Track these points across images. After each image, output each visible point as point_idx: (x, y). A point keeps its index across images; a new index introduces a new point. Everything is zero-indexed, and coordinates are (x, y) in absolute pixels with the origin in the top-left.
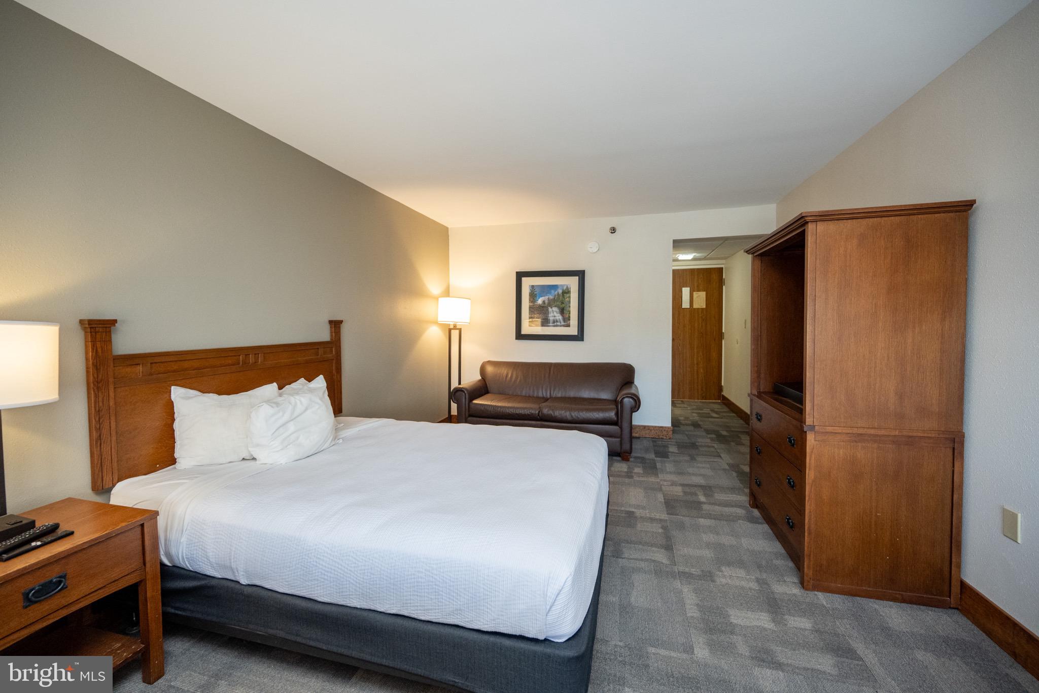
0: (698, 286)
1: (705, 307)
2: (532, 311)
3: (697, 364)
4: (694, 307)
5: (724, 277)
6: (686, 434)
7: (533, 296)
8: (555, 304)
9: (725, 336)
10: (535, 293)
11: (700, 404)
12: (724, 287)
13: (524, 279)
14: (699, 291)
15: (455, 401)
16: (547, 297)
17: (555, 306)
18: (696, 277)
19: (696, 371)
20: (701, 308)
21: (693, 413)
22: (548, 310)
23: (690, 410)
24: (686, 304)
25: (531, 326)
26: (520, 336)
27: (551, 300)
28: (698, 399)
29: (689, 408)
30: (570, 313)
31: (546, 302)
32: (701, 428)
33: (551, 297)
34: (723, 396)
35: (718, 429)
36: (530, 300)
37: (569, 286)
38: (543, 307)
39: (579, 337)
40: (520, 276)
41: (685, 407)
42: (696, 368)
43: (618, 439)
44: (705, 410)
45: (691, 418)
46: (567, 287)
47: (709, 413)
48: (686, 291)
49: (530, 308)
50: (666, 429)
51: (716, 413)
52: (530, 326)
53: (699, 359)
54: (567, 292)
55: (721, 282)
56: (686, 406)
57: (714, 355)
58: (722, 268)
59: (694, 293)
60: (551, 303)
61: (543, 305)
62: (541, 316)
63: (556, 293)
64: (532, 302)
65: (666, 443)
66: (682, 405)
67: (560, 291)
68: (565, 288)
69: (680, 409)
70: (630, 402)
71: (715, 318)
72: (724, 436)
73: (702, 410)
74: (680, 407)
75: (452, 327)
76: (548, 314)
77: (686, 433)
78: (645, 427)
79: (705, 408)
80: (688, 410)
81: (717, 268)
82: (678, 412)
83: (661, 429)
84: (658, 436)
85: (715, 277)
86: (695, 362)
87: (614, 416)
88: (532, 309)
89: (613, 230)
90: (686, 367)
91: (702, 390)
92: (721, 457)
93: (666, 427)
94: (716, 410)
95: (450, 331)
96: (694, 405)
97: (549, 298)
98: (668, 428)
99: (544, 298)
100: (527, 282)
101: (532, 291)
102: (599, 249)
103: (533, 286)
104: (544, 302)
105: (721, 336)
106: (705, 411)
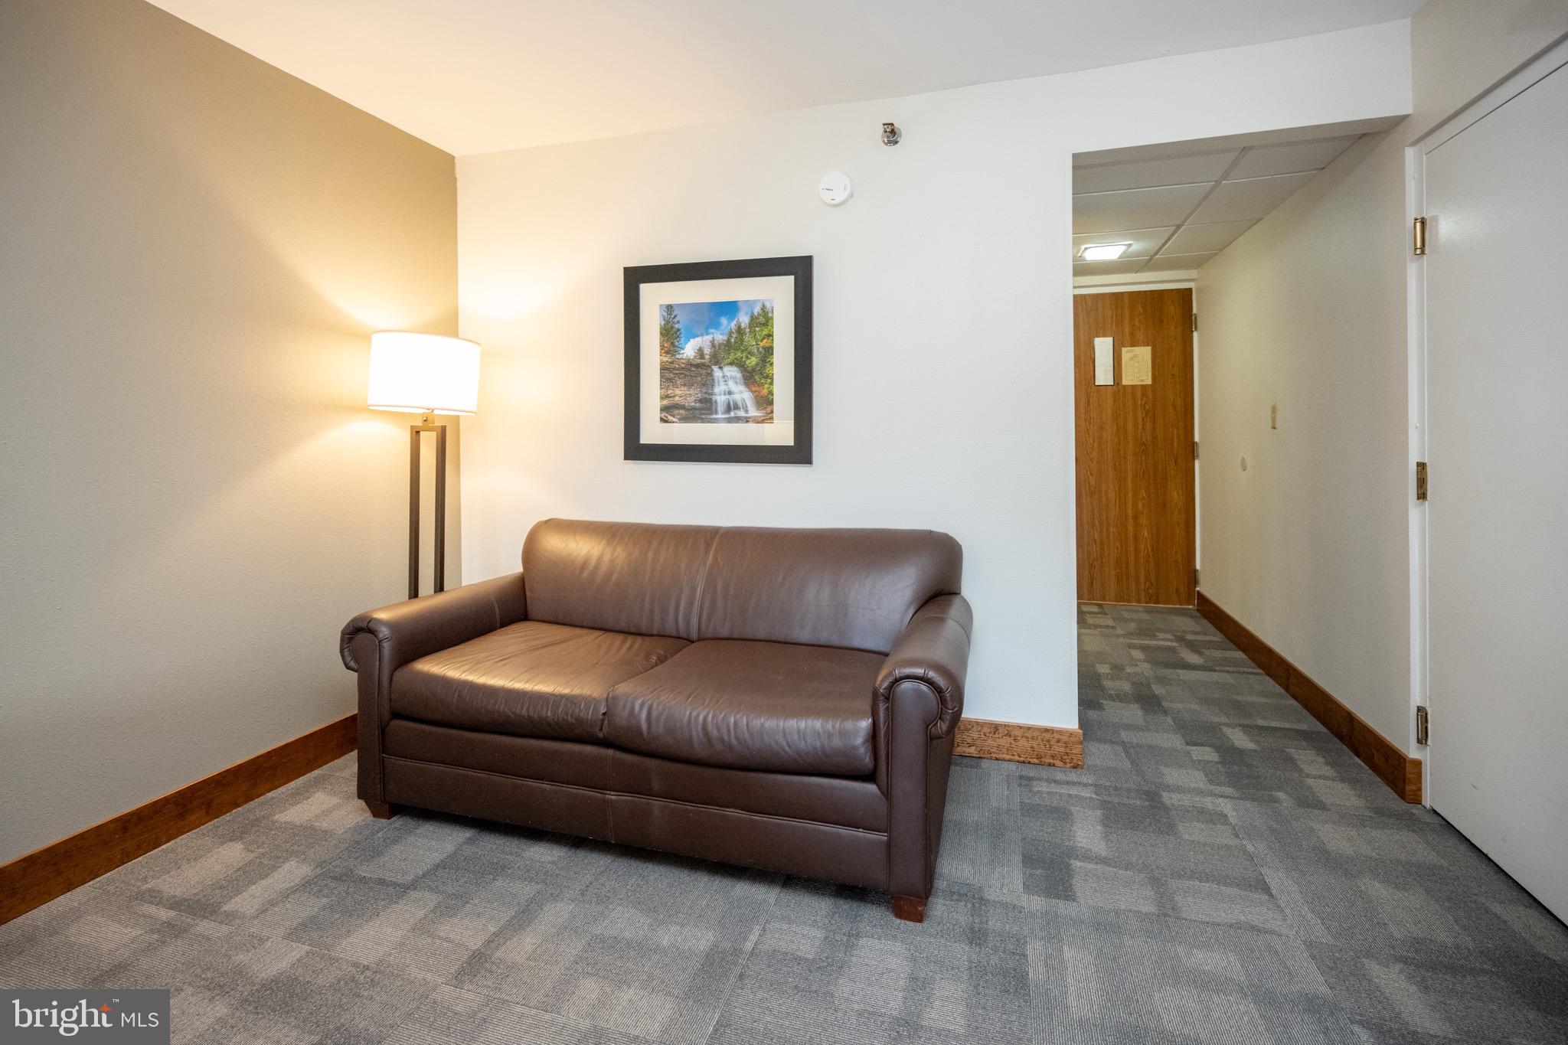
0: (1132, 334)
1: (1149, 382)
2: (669, 380)
3: (1135, 517)
4: (1126, 381)
5: (1195, 311)
6: (1123, 744)
7: (670, 335)
8: (732, 356)
9: (1201, 450)
10: (677, 326)
11: (1145, 616)
12: (1195, 335)
13: (646, 289)
14: (1134, 344)
15: (352, 664)
16: (709, 338)
17: (731, 364)
18: (1127, 312)
19: (1131, 534)
20: (1142, 385)
21: (1131, 646)
22: (710, 374)
23: (1124, 636)
24: (1104, 376)
25: (666, 422)
26: (636, 450)
27: (720, 345)
28: (1139, 601)
29: (1119, 631)
30: (772, 384)
31: (707, 351)
32: (1165, 712)
33: (720, 337)
34: (1200, 596)
35: (1215, 719)
36: (662, 347)
37: (768, 305)
38: (697, 366)
39: (799, 452)
40: (635, 277)
41: (1107, 627)
42: (1131, 529)
43: (883, 837)
44: (1161, 635)
45: (1129, 670)
46: (763, 308)
47: (1172, 650)
48: (1103, 347)
49: (664, 369)
50: (1064, 738)
51: (1193, 647)
52: (664, 421)
53: (1140, 505)
54: (763, 320)
55: (1188, 322)
56: (1110, 622)
57: (1176, 496)
58: (1190, 290)
59: (1124, 350)
60: (719, 355)
61: (699, 361)
62: (692, 392)
63: (733, 325)
64: (667, 352)
65: (1065, 790)
66: (1101, 621)
67: (744, 320)
68: (757, 310)
69: (1096, 632)
70: (919, 693)
71: (1174, 406)
72: (1240, 753)
73: (1153, 636)
74: (1096, 627)
75: (419, 423)
76: (713, 386)
77: (1124, 735)
78: (996, 727)
79: (1158, 630)
80: (1118, 636)
81: (1178, 290)
82: (1094, 644)
83: (1047, 736)
84: (1039, 757)
85: (1172, 310)
86: (1130, 513)
87: (862, 750)
88: (670, 373)
89: (892, 134)
90: (1108, 525)
91: (1147, 579)
92: (1267, 890)
93: (1060, 732)
94: (1189, 637)
95: (416, 433)
96: (1132, 620)
97: (712, 342)
98: (1071, 734)
99: (698, 340)
100: (654, 297)
101: (667, 322)
102: (851, 196)
103: (670, 308)
104: (700, 352)
105: (1191, 450)
106: (1164, 640)
